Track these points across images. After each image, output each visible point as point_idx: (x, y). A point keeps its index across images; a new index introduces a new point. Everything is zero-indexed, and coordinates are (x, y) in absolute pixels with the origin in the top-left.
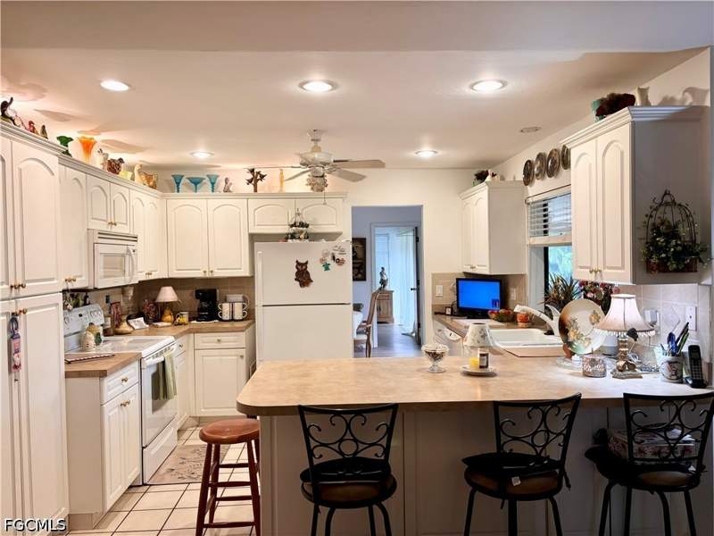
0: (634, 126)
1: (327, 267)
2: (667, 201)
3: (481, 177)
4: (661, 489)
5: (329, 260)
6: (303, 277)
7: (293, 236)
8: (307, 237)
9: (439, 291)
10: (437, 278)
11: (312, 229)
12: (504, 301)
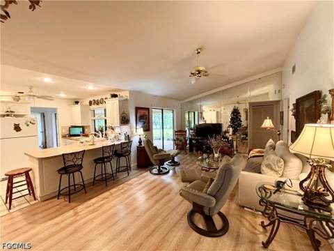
0: (119, 101)
1: (28, 125)
2: (124, 113)
3: (77, 103)
4: (125, 156)
5: (29, 123)
6: (17, 128)
7: (8, 115)
8: (14, 115)
9: (64, 131)
10: (62, 128)
11: (15, 113)
12: (83, 132)
